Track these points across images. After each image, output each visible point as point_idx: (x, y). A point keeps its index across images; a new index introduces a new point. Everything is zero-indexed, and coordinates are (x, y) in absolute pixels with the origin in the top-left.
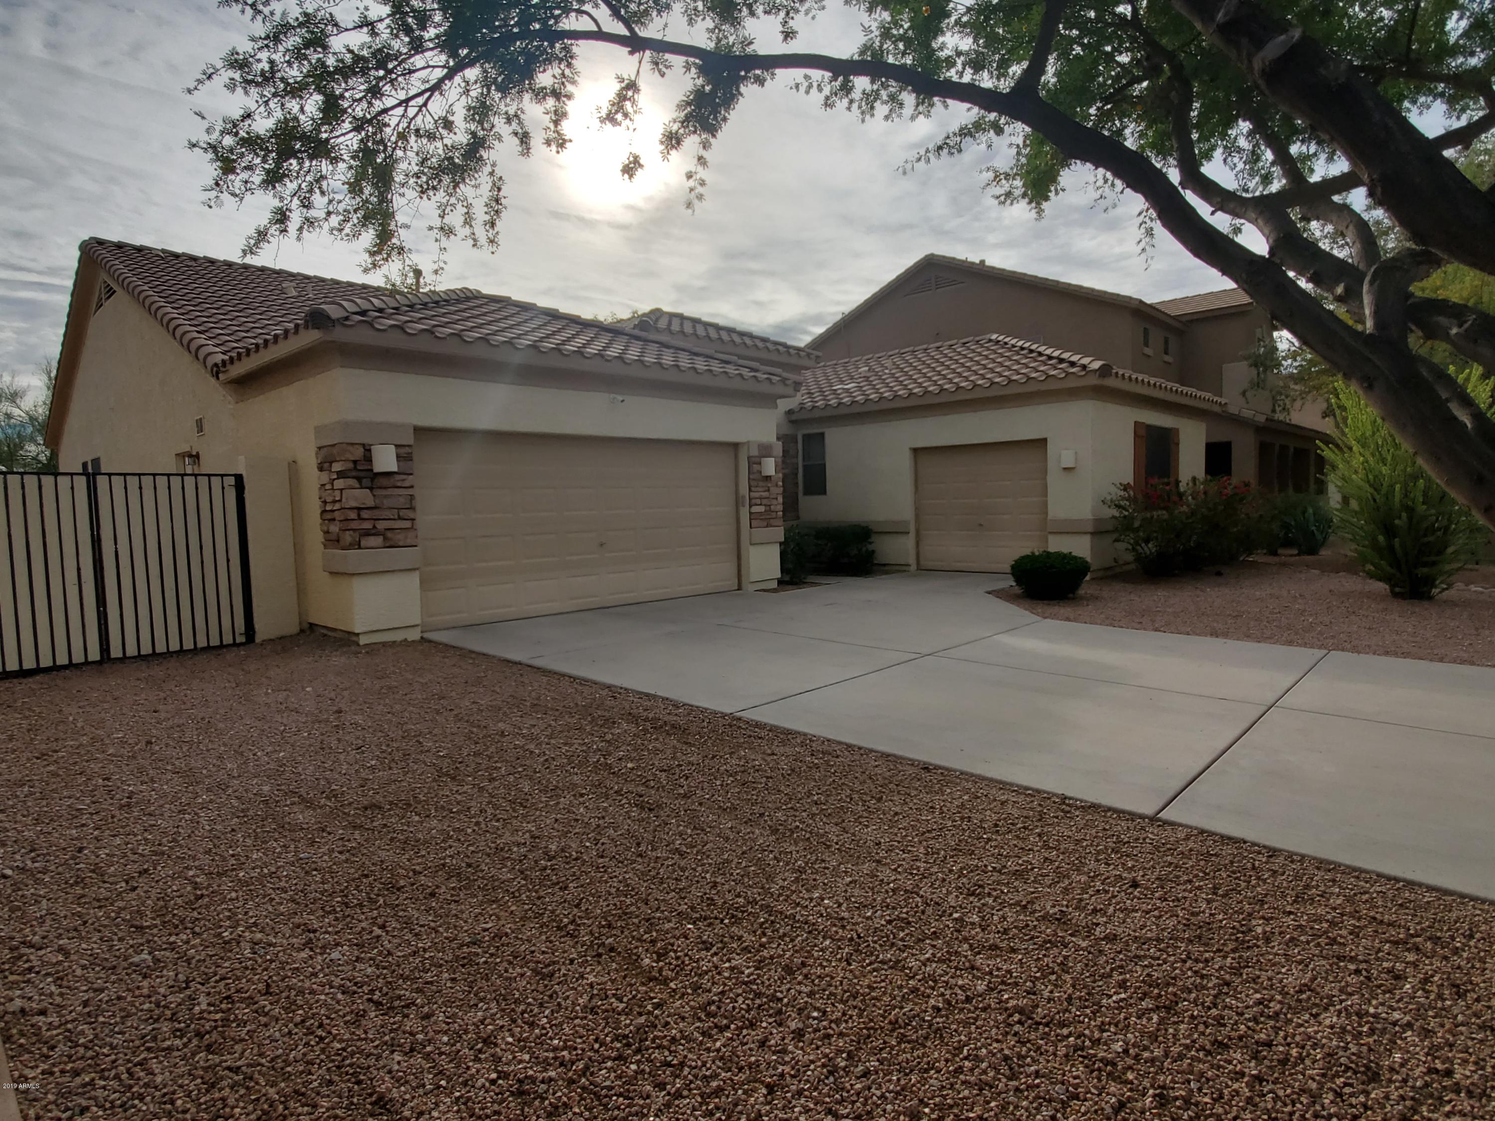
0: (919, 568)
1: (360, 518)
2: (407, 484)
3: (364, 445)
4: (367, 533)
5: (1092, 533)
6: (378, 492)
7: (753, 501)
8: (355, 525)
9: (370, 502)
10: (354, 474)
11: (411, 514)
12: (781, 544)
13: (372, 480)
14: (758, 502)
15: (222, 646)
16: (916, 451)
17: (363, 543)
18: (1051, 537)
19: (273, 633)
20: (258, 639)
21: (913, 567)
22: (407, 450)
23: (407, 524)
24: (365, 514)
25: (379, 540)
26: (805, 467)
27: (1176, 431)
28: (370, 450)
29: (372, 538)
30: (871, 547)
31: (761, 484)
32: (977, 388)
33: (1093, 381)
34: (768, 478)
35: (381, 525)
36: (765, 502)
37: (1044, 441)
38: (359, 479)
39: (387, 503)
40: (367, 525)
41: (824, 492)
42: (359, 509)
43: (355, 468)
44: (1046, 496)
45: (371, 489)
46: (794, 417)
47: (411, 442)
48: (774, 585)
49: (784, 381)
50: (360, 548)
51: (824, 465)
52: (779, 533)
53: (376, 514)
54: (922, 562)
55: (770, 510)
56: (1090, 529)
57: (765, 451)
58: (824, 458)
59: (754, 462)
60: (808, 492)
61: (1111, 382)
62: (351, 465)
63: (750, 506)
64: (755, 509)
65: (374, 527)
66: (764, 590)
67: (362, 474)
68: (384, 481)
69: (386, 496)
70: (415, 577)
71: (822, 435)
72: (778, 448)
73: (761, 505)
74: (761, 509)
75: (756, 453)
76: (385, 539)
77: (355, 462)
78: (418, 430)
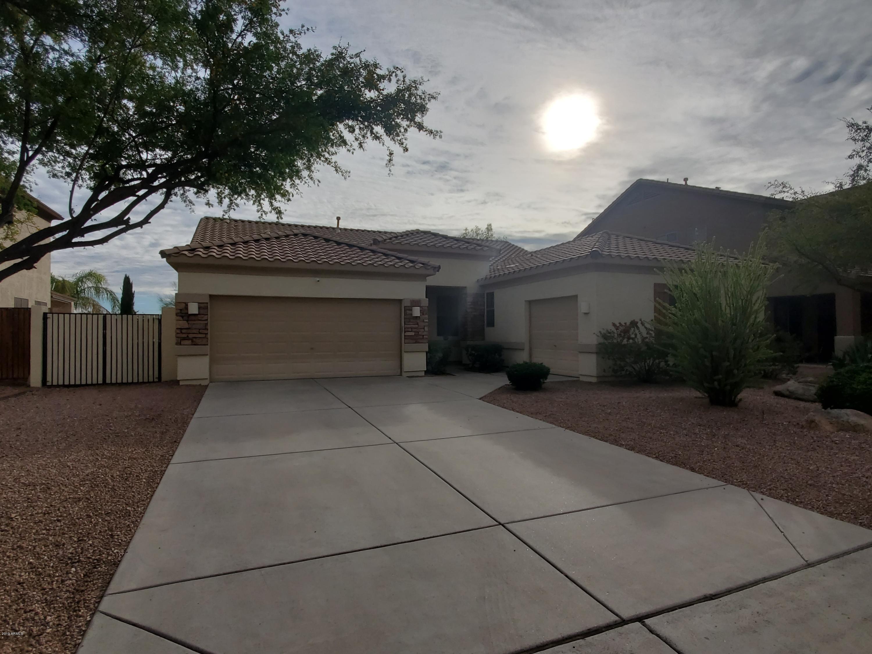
1: (181, 333)
2: (202, 319)
3: (185, 303)
4: (184, 339)
5: (597, 353)
6: (190, 322)
7: (406, 329)
8: (179, 335)
9: (186, 326)
10: (181, 315)
11: (205, 332)
12: (427, 353)
13: (188, 317)
14: (409, 330)
16: (530, 303)
17: (182, 343)
18: (580, 355)
22: (206, 305)
23: (204, 336)
24: (184, 331)
25: (189, 342)
26: (487, 311)
28: (187, 305)
29: (187, 341)
31: (412, 320)
34: (416, 318)
35: (191, 336)
36: (414, 330)
37: (576, 297)
38: (182, 317)
39: (194, 327)
40: (184, 336)
41: (494, 326)
42: (181, 329)
43: (181, 313)
44: (578, 330)
45: (187, 321)
47: (206, 301)
48: (423, 374)
50: (180, 344)
51: (493, 311)
52: (425, 347)
53: (189, 331)
55: (418, 334)
56: (596, 350)
57: (416, 303)
58: (493, 307)
59: (409, 309)
60: (488, 324)
63: (405, 332)
64: (408, 334)
65: (188, 336)
66: (416, 377)
67: (184, 315)
68: (193, 318)
69: (194, 324)
70: (207, 359)
71: (493, 293)
72: (425, 302)
73: (412, 331)
74: (413, 334)
75: (409, 305)
76: (192, 341)
77: (181, 310)
78: (211, 297)
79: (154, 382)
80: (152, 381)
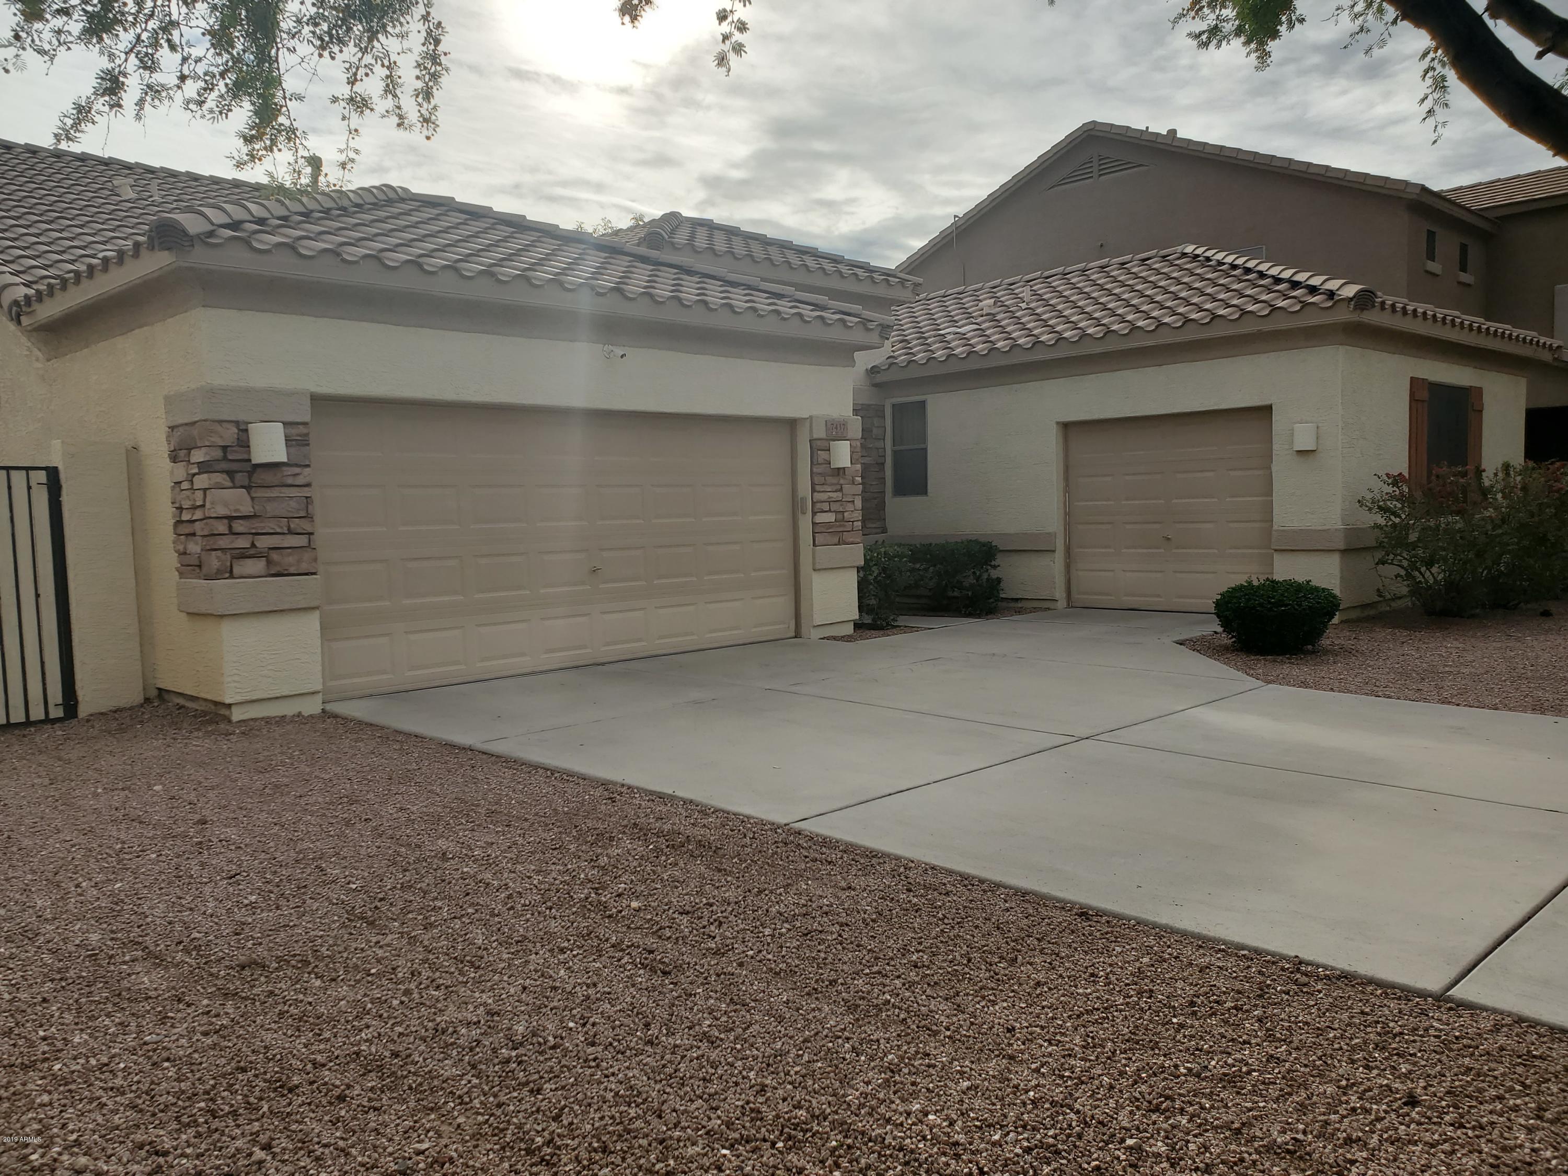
0: (1070, 605)
1: (232, 532)
2: (300, 480)
3: (237, 423)
4: (243, 555)
5: (1344, 552)
6: (258, 493)
7: (818, 506)
8: (223, 542)
9: (246, 508)
10: (224, 466)
11: (306, 526)
12: (859, 569)
13: (250, 475)
14: (826, 507)
15: (28, 723)
16: (1067, 427)
17: (237, 570)
18: (1277, 557)
19: (105, 705)
20: (84, 710)
21: (1062, 604)
22: (302, 430)
23: (301, 541)
24: (239, 526)
25: (258, 566)
26: (895, 453)
27: (1479, 391)
28: (246, 431)
29: (249, 562)
30: (994, 574)
31: (830, 480)
32: (1162, 330)
33: (1345, 315)
34: (840, 471)
35: (263, 543)
36: (835, 507)
37: (1266, 410)
38: (230, 474)
39: (272, 509)
40: (242, 543)
41: (925, 492)
42: (230, 518)
43: (225, 458)
44: (1269, 492)
45: (248, 488)
46: (879, 378)
47: (307, 418)
48: (849, 629)
49: (865, 323)
50: (232, 576)
51: (925, 450)
52: (856, 554)
53: (257, 525)
54: (1075, 595)
55: (843, 520)
56: (1342, 547)
57: (836, 430)
58: (923, 438)
59: (819, 448)
60: (902, 489)
61: (1373, 317)
62: (218, 454)
63: (814, 514)
64: (821, 518)
65: (253, 545)
66: (835, 638)
67: (234, 466)
68: (267, 477)
69: (269, 499)
70: (313, 622)
71: (923, 403)
72: (856, 427)
73: (830, 511)
74: (830, 517)
75: (823, 435)
76: (269, 562)
77: (225, 448)
78: (317, 400)
79: (48, 721)
80: (42, 716)
